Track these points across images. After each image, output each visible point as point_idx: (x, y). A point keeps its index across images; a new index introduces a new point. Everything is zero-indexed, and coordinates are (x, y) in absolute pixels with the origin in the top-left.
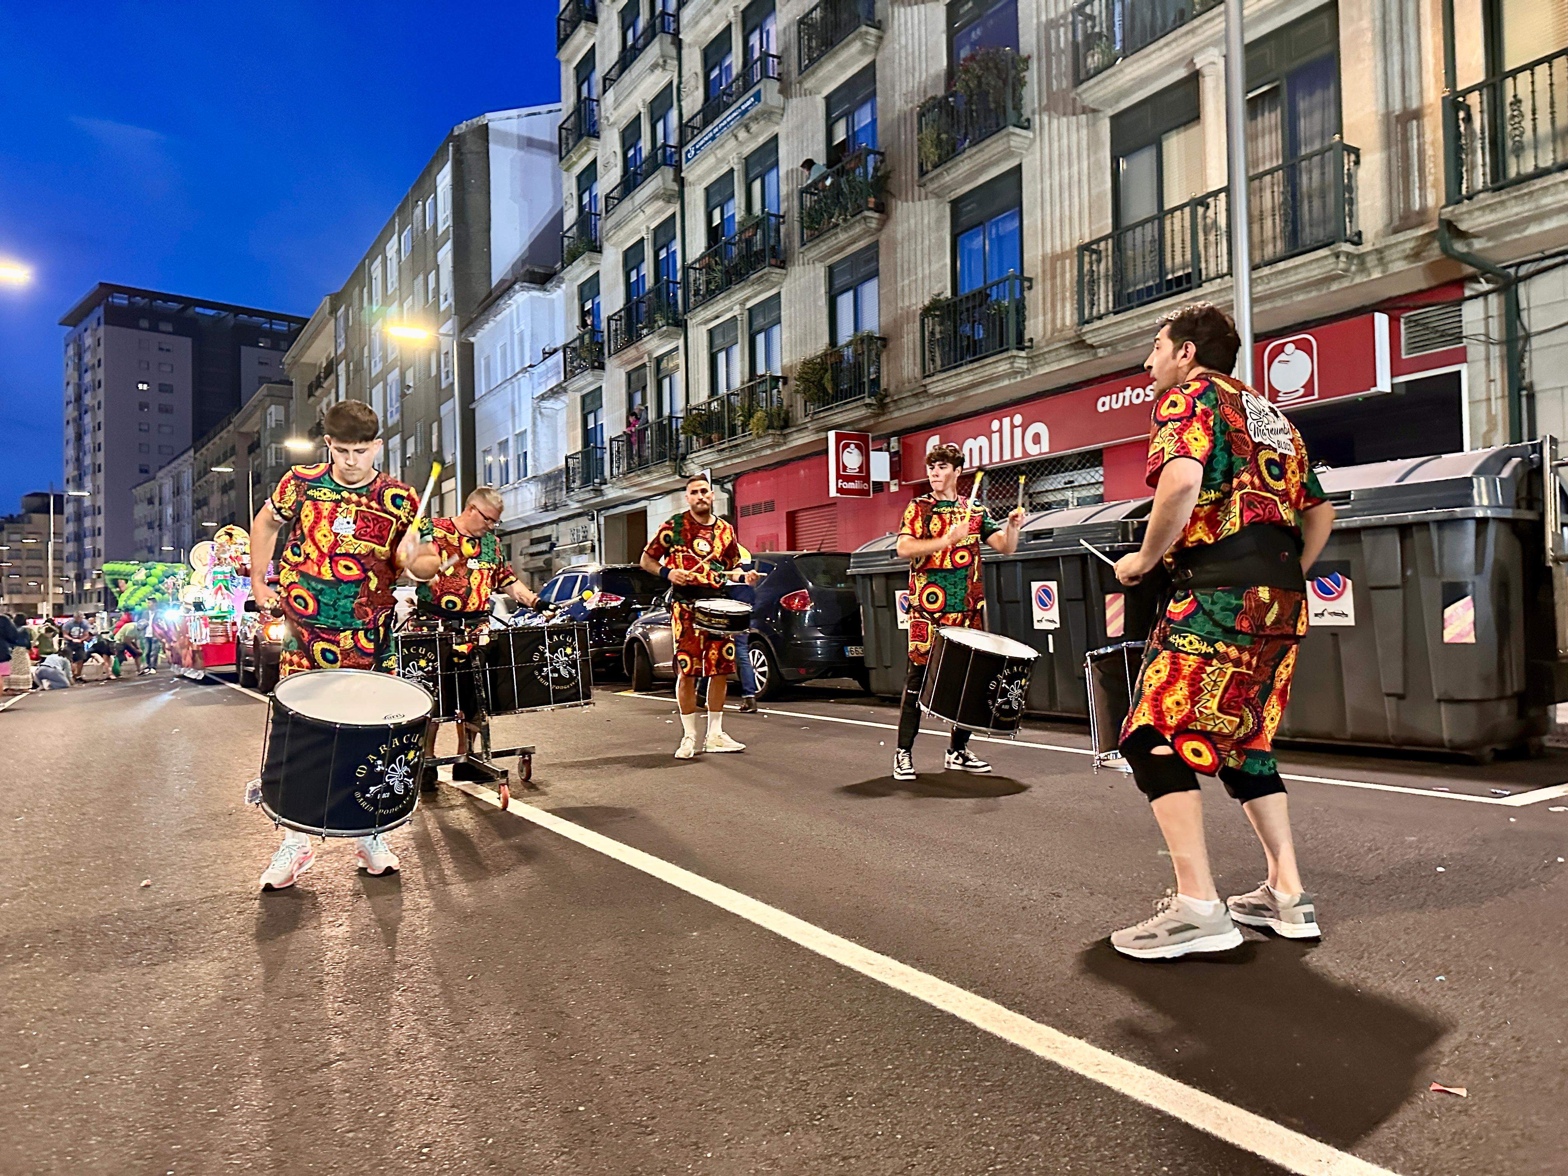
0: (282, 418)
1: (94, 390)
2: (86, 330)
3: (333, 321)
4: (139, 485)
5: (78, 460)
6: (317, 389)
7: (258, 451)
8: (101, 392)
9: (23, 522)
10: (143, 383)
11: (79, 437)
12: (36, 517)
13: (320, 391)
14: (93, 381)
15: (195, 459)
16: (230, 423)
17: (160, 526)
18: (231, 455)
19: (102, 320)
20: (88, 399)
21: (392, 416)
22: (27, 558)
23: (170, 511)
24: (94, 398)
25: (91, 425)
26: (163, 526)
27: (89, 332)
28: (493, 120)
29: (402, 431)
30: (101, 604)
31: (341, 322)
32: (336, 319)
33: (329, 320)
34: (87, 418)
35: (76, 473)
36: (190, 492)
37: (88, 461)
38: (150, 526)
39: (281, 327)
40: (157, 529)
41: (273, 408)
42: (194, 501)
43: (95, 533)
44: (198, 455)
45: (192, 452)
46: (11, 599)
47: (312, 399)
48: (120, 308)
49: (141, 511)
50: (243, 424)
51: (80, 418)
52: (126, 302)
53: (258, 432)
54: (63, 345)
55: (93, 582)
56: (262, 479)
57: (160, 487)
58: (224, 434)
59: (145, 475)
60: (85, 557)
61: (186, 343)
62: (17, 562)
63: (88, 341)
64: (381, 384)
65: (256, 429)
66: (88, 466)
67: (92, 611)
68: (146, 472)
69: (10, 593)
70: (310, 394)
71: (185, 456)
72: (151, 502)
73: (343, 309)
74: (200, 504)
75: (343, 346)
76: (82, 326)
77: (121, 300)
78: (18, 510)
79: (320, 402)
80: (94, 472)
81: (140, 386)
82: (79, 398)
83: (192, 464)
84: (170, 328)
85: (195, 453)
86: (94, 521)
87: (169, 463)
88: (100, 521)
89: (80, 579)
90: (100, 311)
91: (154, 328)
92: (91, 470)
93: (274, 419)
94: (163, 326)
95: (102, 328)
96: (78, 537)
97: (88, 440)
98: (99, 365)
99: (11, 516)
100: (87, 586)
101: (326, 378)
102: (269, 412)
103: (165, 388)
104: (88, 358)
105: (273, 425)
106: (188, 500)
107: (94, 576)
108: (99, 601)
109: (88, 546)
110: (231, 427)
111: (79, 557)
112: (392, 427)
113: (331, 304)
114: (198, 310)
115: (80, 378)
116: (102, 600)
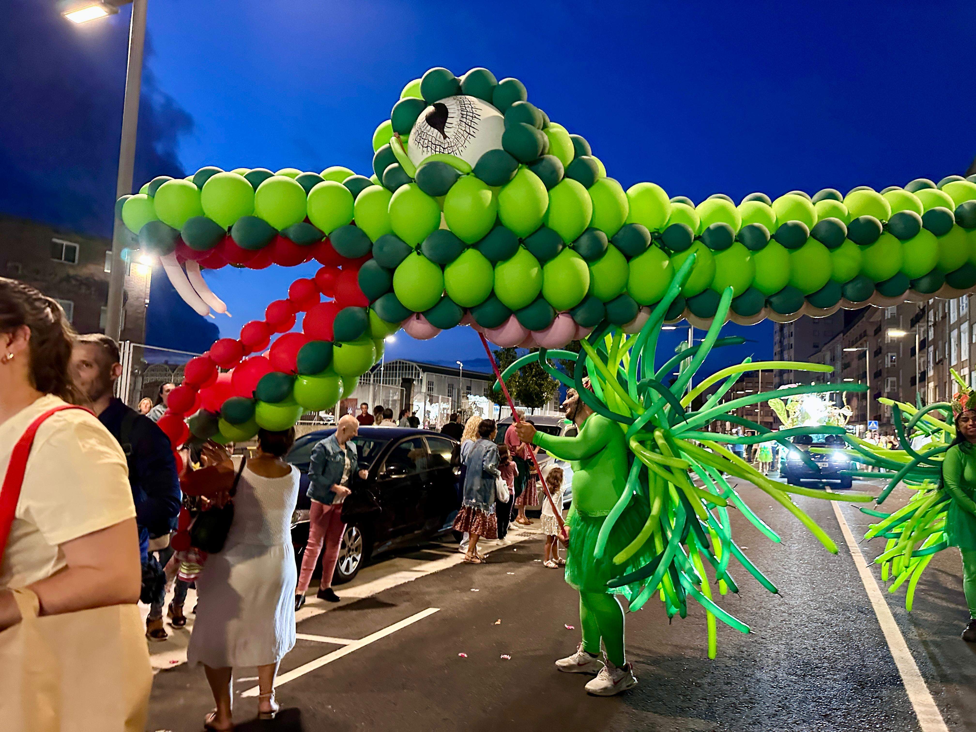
0: (895, 312)
4: (813, 355)
5: (781, 342)
7: (880, 333)
9: (753, 377)
15: (843, 339)
16: (863, 316)
17: (824, 379)
18: (864, 336)
21: (963, 309)
29: (970, 320)
35: (779, 349)
36: (840, 359)
37: (786, 342)
38: (819, 379)
42: (843, 364)
45: (841, 335)
50: (870, 317)
53: (880, 321)
56: (882, 351)
57: (824, 356)
58: (860, 323)
59: (817, 349)
65: (879, 320)
66: (786, 345)
68: (817, 347)
71: (837, 338)
74: (845, 366)
80: (789, 349)
83: (842, 342)
85: (843, 335)
86: (789, 376)
87: (829, 342)
93: (889, 313)
105: (890, 316)
106: (839, 364)
110: (864, 319)
112: (963, 317)
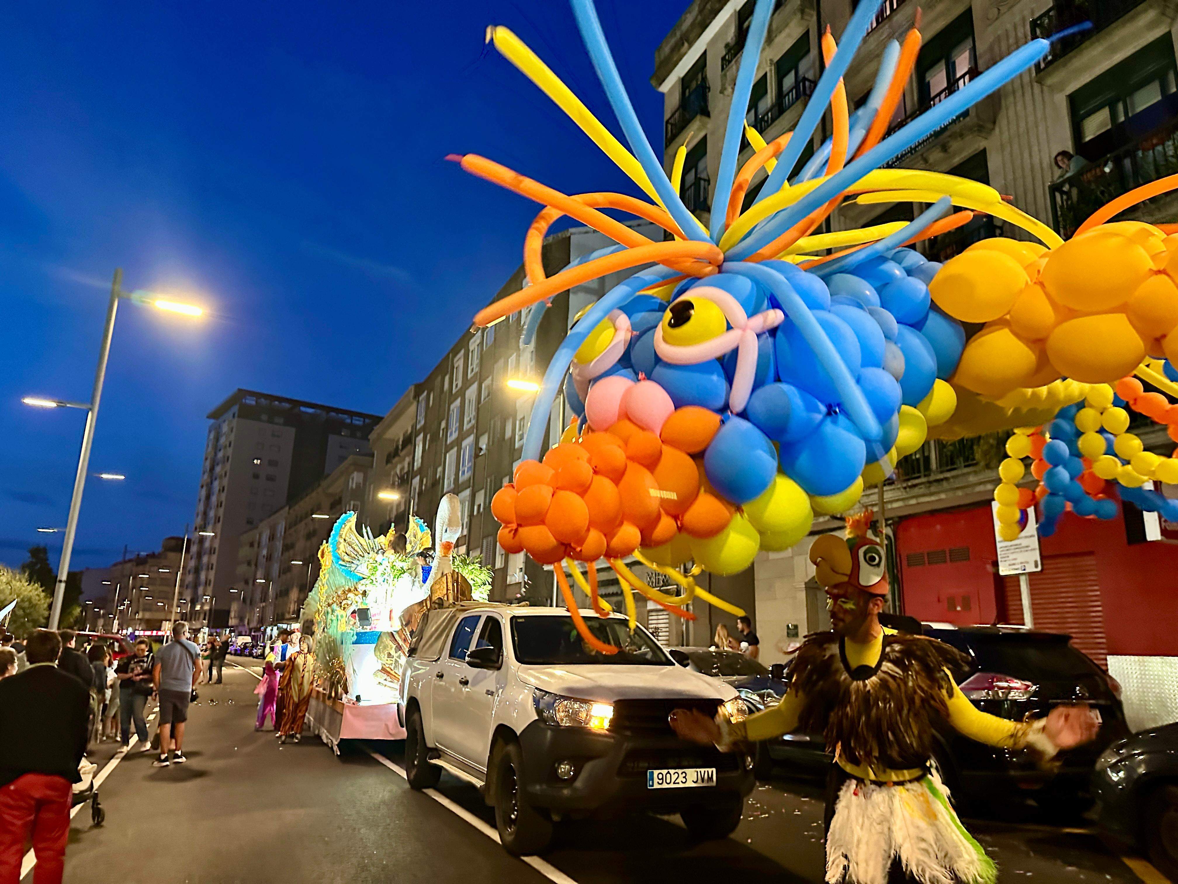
0: (361, 481)
1: (224, 462)
2: (224, 421)
3: (415, 404)
4: (246, 532)
5: (205, 514)
6: (394, 457)
7: (338, 507)
8: (228, 466)
9: (161, 557)
10: (257, 459)
11: (208, 497)
12: (171, 555)
13: (396, 459)
14: (224, 457)
15: (289, 513)
16: (319, 486)
17: (256, 565)
19: (236, 415)
20: (218, 469)
21: (463, 474)
22: (160, 585)
23: (265, 552)
24: (222, 468)
25: (218, 488)
26: (258, 564)
27: (226, 423)
28: (574, 234)
29: (473, 487)
30: (205, 622)
31: (423, 404)
32: (418, 401)
33: (412, 403)
34: (216, 484)
35: (203, 521)
37: (212, 514)
38: (249, 564)
39: (358, 422)
40: (253, 567)
41: (355, 474)
42: (284, 545)
43: (210, 567)
44: (291, 511)
45: (287, 508)
46: (143, 615)
47: (389, 465)
48: (250, 406)
49: (245, 552)
50: (328, 487)
51: (212, 483)
52: (254, 403)
53: (341, 492)
54: (207, 431)
55: (203, 605)
57: (260, 534)
58: (314, 494)
59: (251, 526)
60: (200, 585)
61: (291, 432)
62: (151, 588)
63: (225, 428)
64: (455, 449)
66: (211, 518)
67: (198, 626)
68: (252, 523)
69: (144, 610)
70: (388, 461)
71: (282, 512)
72: (252, 545)
73: (425, 393)
74: (287, 548)
75: (423, 422)
76: (221, 420)
77: (251, 401)
78: (158, 550)
79: (396, 467)
80: (215, 523)
81: (255, 461)
82: (212, 469)
83: (286, 518)
84: (281, 421)
85: (289, 509)
86: (209, 559)
87: (269, 516)
88: (214, 559)
89: (193, 602)
90: (235, 409)
91: (270, 421)
92: (212, 521)
93: (355, 482)
94: (277, 420)
95: (236, 419)
96: (197, 571)
97: (214, 499)
98: (230, 446)
99: (154, 553)
100: (198, 608)
101: (403, 448)
102: (351, 476)
103: (273, 463)
104: (223, 440)
105: (354, 486)
106: (279, 544)
107: (204, 601)
108: (204, 619)
109: (203, 576)
111: (196, 585)
112: (463, 483)
113: (415, 391)
114: (303, 409)
115: (216, 454)
116: (207, 619)
